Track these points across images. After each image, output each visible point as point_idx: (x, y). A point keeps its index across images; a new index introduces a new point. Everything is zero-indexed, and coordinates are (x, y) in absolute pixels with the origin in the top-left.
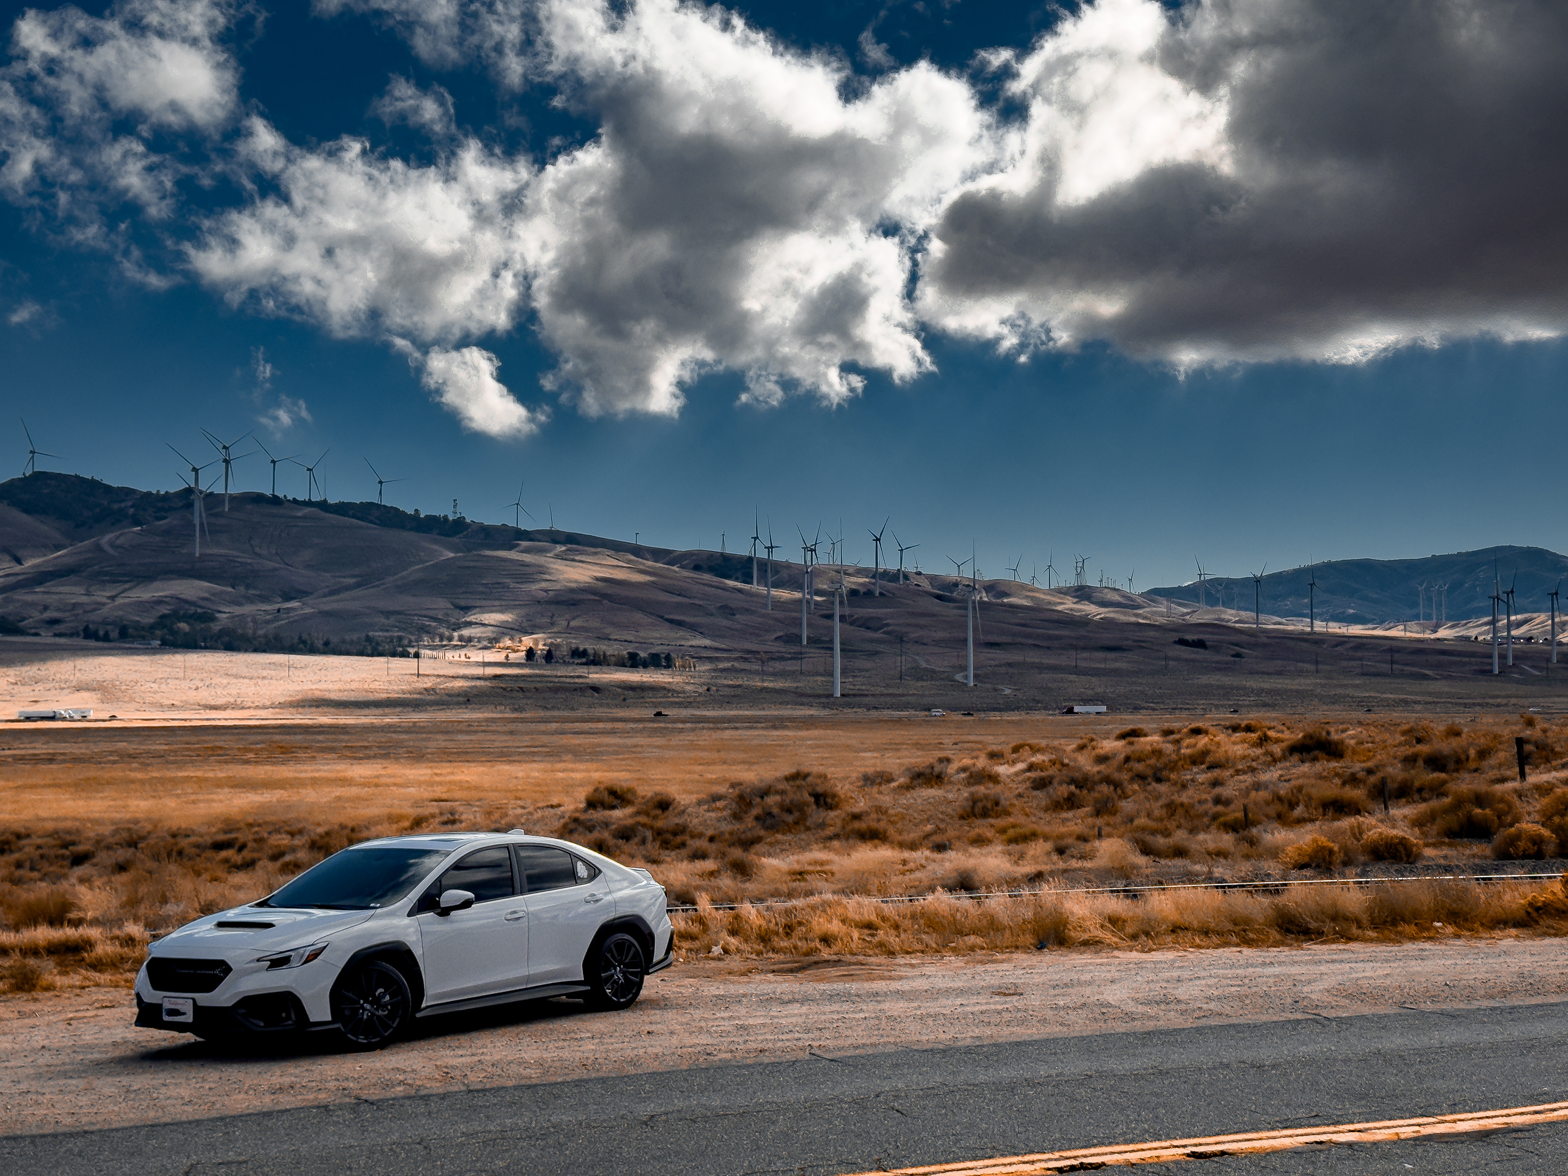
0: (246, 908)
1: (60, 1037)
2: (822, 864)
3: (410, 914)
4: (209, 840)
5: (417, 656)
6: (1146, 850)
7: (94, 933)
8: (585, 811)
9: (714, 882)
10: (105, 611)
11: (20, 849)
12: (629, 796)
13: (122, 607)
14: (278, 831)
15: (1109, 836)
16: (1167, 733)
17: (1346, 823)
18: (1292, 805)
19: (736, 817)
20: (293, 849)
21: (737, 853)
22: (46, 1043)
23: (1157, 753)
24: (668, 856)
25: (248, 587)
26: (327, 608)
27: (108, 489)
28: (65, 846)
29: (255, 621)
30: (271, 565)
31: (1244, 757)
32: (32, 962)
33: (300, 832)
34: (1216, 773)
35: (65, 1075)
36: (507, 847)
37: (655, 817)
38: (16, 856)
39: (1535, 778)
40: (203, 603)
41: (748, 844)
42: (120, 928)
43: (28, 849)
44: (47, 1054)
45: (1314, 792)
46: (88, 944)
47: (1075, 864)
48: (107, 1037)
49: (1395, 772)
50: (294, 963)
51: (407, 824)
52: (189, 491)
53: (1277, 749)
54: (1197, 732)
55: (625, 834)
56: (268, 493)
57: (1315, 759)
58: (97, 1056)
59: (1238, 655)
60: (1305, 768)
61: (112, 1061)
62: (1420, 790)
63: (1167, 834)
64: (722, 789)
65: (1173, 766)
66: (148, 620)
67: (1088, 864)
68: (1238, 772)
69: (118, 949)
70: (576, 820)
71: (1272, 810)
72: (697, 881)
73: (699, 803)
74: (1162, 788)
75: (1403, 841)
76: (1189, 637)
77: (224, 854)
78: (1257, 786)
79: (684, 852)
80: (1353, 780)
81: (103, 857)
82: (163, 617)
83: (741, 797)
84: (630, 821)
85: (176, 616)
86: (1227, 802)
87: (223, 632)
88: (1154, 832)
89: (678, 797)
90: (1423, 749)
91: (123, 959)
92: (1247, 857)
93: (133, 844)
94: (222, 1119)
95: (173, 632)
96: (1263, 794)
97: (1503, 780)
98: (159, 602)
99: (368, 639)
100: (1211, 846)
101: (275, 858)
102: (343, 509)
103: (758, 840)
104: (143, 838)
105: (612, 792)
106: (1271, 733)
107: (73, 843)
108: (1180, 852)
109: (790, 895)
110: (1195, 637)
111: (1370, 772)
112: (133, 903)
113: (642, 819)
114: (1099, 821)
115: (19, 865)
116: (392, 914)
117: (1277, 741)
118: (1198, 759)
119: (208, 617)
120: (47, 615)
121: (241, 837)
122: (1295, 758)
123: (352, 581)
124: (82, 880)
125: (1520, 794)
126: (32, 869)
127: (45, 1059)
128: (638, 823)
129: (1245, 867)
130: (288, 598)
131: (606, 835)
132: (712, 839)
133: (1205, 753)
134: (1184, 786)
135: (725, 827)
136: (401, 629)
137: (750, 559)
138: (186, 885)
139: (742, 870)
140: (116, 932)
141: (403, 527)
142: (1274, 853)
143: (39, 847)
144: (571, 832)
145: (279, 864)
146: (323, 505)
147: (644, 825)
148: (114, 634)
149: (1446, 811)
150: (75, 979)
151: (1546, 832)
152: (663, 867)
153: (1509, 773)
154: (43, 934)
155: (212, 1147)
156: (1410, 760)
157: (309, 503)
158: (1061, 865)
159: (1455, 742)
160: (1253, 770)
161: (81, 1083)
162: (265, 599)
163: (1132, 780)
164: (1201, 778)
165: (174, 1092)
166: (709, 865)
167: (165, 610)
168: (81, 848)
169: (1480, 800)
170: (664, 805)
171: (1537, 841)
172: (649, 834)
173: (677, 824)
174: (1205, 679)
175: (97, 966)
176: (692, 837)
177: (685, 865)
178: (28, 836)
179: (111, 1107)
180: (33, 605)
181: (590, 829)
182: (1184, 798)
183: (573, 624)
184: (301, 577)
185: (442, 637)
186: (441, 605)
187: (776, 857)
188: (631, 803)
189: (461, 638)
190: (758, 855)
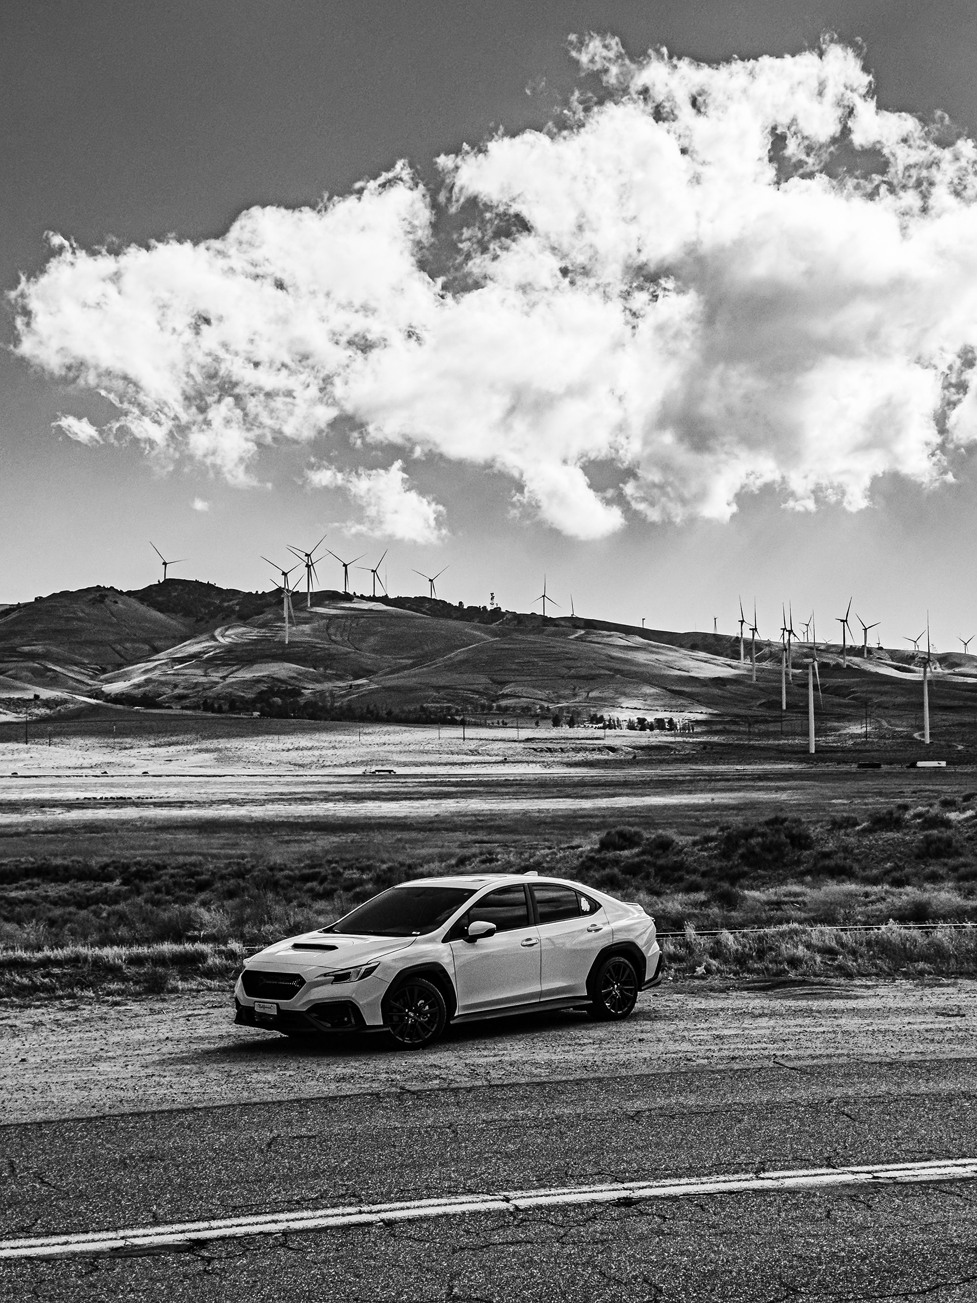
1: (179, 1030)
2: (796, 895)
4: (298, 873)
5: (463, 723)
7: (206, 948)
8: (599, 851)
9: (706, 911)
10: (218, 688)
11: (159, 878)
12: (636, 839)
13: (230, 684)
14: (350, 867)
19: (725, 855)
20: (361, 882)
21: (726, 885)
22: (170, 1035)
24: (666, 889)
25: (326, 668)
26: (388, 684)
27: (219, 590)
28: (192, 875)
29: (332, 695)
30: (344, 649)
32: (160, 970)
33: (369, 867)
35: (183, 1061)
37: (658, 857)
38: (157, 883)
40: (293, 681)
41: (734, 878)
42: (225, 944)
43: (165, 879)
44: (170, 1043)
46: (201, 957)
48: (215, 1031)
50: (352, 978)
52: (280, 591)
55: (633, 870)
56: (341, 591)
58: (206, 1046)
61: (219, 1050)
64: (713, 832)
66: (250, 694)
69: (224, 962)
70: (592, 859)
72: (691, 910)
73: (695, 843)
77: (309, 885)
79: (681, 885)
81: (218, 885)
82: (262, 692)
83: (729, 838)
84: (637, 859)
85: (271, 692)
87: (309, 704)
89: (677, 838)
91: (227, 969)
94: (298, 1101)
95: (271, 705)
98: (258, 681)
99: (423, 709)
101: (348, 889)
102: (401, 602)
103: (744, 875)
105: (621, 834)
107: (197, 874)
109: (769, 922)
113: (647, 858)
116: (430, 941)
119: (297, 693)
120: (177, 693)
121: (322, 871)
123: (406, 662)
124: (204, 904)
126: (168, 893)
127: (168, 1048)
128: (644, 861)
130: (358, 677)
131: (618, 872)
132: (704, 875)
135: (716, 864)
136: (449, 701)
137: (738, 639)
138: (278, 910)
139: (729, 901)
140: (223, 948)
141: (450, 617)
143: (173, 876)
144: (588, 869)
145: (351, 894)
146: (385, 600)
147: (648, 863)
148: (226, 707)
150: (193, 985)
152: (662, 898)
154: (167, 947)
155: (289, 1123)
157: (373, 599)
161: (195, 1068)
162: (340, 678)
165: (263, 1077)
166: (701, 896)
167: (263, 687)
170: (665, 845)
172: (652, 870)
173: (676, 862)
175: (210, 973)
176: (688, 873)
177: (680, 897)
179: (216, 1088)
180: (165, 684)
181: (604, 866)
183: (592, 695)
184: (368, 659)
185: (483, 707)
186: (482, 680)
187: (757, 888)
188: (637, 844)
189: (499, 708)
190: (742, 887)
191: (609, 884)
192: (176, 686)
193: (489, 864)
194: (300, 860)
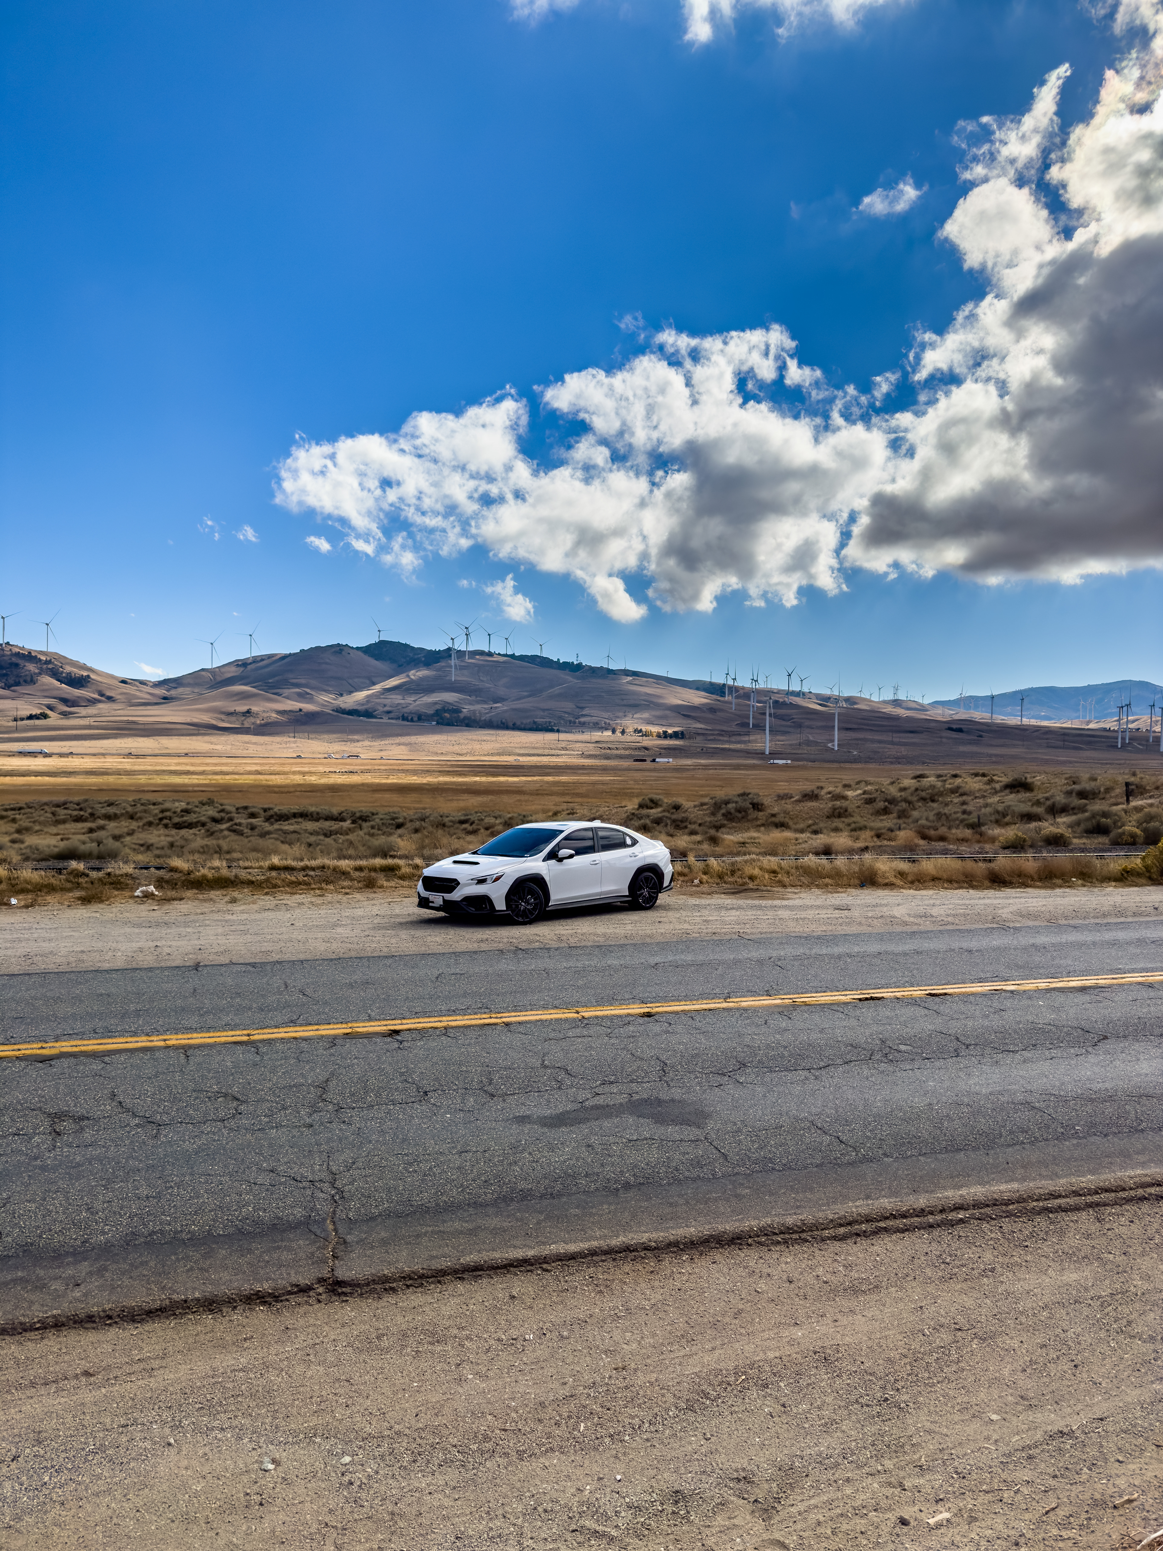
0: (466, 854)
1: (384, 910)
2: (755, 838)
3: (544, 861)
4: (457, 819)
5: (558, 731)
6: (924, 837)
7: (401, 862)
8: (638, 809)
9: (700, 847)
10: (411, 707)
11: (374, 820)
12: (660, 803)
13: (418, 705)
14: (489, 816)
15: (905, 829)
16: (939, 776)
17: (1033, 825)
18: (1004, 815)
19: (713, 814)
20: (495, 825)
21: (712, 832)
22: (379, 913)
23: (933, 787)
24: (679, 833)
25: (476, 696)
26: (514, 707)
27: (413, 648)
28: (393, 819)
29: (480, 713)
30: (487, 685)
31: (980, 790)
32: (373, 874)
33: (500, 816)
34: (964, 798)
36: (591, 829)
37: (672, 813)
38: (372, 823)
39: (1135, 803)
40: (455, 704)
41: (718, 828)
42: (412, 860)
43: (377, 821)
44: (378, 918)
45: (1016, 809)
46: (398, 868)
47: (885, 843)
48: (405, 911)
49: (1060, 799)
50: (488, 882)
51: (550, 814)
52: (449, 649)
53: (998, 786)
54: (955, 776)
55: (658, 821)
56: (487, 650)
57: (1018, 792)
59: (981, 736)
60: (1012, 796)
61: (407, 922)
62: (1073, 809)
63: (936, 829)
64: (706, 800)
65: (941, 794)
66: (431, 712)
67: (893, 843)
68: (976, 798)
69: (411, 870)
70: (633, 814)
71: (993, 818)
72: (692, 846)
73: (695, 806)
74: (935, 805)
75: (1062, 836)
76: (954, 727)
77: (464, 826)
78: (986, 805)
79: (686, 831)
80: (1038, 803)
81: (408, 825)
82: (438, 710)
83: (715, 804)
84: (660, 815)
85: (444, 710)
86: (970, 813)
87: (465, 718)
88: (929, 828)
89: (684, 803)
90: (1077, 787)
91: (414, 875)
92: (979, 842)
93: (423, 819)
94: (454, 953)
95: (442, 718)
96: (988, 810)
97: (1117, 804)
98: (436, 703)
99: (535, 722)
100: (960, 836)
101: (487, 829)
102: (522, 658)
103: (723, 826)
104: (428, 817)
105: (652, 801)
106: (995, 778)
107: (397, 818)
108: (942, 839)
109: (738, 854)
110: (958, 726)
111: (1047, 799)
112: (423, 847)
113: (666, 814)
114: (900, 821)
115: (373, 827)
116: (536, 860)
117: (998, 782)
118: (954, 791)
119: (458, 711)
120: (387, 709)
121: (472, 818)
122: (1008, 791)
123: (525, 694)
124: (400, 836)
125: (1126, 812)
126: (379, 829)
127: (377, 920)
128: (664, 816)
129: (977, 847)
130: (496, 702)
131: (648, 822)
132: (700, 825)
133: (958, 787)
134: (947, 805)
135: (708, 819)
136: (550, 718)
137: (724, 685)
138: (445, 841)
139: (714, 840)
140: (411, 862)
141: (551, 667)
142: (993, 840)
143: (382, 819)
144: (631, 820)
145: (489, 832)
146: (513, 656)
147: (667, 817)
148: (415, 719)
149: (1088, 819)
150: (392, 884)
151: (1138, 832)
152: (675, 838)
153: (1120, 800)
154: (378, 862)
155: (449, 966)
156: (1069, 793)
157: (506, 655)
158: (879, 843)
159: (1093, 784)
160: (984, 797)
161: (393, 932)
162: (485, 702)
163: (918, 801)
164: (956, 800)
166: (698, 838)
167: (438, 707)
168: (401, 820)
169: (1105, 815)
170: (677, 807)
171: (1133, 836)
172: (669, 822)
173: (683, 817)
174: (962, 748)
175: (402, 878)
176: (690, 823)
177: (686, 838)
178: (377, 814)
179: (406, 944)
180: (379, 704)
181: (640, 818)
182: (946, 810)
183: (635, 716)
184: (502, 692)
185: (570, 722)
186: (569, 706)
187: (732, 834)
188: (661, 806)
189: (580, 722)
190: (723, 833)
191: (644, 829)
192: (385, 706)
193: (572, 815)
194: (459, 811)
